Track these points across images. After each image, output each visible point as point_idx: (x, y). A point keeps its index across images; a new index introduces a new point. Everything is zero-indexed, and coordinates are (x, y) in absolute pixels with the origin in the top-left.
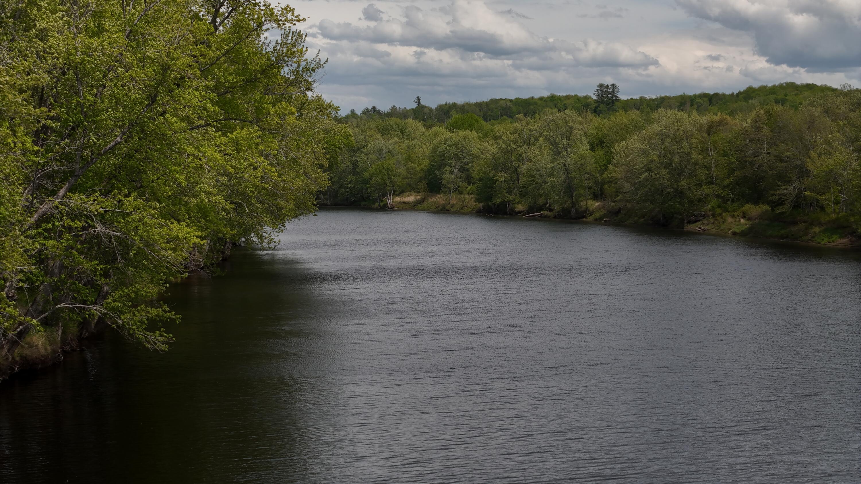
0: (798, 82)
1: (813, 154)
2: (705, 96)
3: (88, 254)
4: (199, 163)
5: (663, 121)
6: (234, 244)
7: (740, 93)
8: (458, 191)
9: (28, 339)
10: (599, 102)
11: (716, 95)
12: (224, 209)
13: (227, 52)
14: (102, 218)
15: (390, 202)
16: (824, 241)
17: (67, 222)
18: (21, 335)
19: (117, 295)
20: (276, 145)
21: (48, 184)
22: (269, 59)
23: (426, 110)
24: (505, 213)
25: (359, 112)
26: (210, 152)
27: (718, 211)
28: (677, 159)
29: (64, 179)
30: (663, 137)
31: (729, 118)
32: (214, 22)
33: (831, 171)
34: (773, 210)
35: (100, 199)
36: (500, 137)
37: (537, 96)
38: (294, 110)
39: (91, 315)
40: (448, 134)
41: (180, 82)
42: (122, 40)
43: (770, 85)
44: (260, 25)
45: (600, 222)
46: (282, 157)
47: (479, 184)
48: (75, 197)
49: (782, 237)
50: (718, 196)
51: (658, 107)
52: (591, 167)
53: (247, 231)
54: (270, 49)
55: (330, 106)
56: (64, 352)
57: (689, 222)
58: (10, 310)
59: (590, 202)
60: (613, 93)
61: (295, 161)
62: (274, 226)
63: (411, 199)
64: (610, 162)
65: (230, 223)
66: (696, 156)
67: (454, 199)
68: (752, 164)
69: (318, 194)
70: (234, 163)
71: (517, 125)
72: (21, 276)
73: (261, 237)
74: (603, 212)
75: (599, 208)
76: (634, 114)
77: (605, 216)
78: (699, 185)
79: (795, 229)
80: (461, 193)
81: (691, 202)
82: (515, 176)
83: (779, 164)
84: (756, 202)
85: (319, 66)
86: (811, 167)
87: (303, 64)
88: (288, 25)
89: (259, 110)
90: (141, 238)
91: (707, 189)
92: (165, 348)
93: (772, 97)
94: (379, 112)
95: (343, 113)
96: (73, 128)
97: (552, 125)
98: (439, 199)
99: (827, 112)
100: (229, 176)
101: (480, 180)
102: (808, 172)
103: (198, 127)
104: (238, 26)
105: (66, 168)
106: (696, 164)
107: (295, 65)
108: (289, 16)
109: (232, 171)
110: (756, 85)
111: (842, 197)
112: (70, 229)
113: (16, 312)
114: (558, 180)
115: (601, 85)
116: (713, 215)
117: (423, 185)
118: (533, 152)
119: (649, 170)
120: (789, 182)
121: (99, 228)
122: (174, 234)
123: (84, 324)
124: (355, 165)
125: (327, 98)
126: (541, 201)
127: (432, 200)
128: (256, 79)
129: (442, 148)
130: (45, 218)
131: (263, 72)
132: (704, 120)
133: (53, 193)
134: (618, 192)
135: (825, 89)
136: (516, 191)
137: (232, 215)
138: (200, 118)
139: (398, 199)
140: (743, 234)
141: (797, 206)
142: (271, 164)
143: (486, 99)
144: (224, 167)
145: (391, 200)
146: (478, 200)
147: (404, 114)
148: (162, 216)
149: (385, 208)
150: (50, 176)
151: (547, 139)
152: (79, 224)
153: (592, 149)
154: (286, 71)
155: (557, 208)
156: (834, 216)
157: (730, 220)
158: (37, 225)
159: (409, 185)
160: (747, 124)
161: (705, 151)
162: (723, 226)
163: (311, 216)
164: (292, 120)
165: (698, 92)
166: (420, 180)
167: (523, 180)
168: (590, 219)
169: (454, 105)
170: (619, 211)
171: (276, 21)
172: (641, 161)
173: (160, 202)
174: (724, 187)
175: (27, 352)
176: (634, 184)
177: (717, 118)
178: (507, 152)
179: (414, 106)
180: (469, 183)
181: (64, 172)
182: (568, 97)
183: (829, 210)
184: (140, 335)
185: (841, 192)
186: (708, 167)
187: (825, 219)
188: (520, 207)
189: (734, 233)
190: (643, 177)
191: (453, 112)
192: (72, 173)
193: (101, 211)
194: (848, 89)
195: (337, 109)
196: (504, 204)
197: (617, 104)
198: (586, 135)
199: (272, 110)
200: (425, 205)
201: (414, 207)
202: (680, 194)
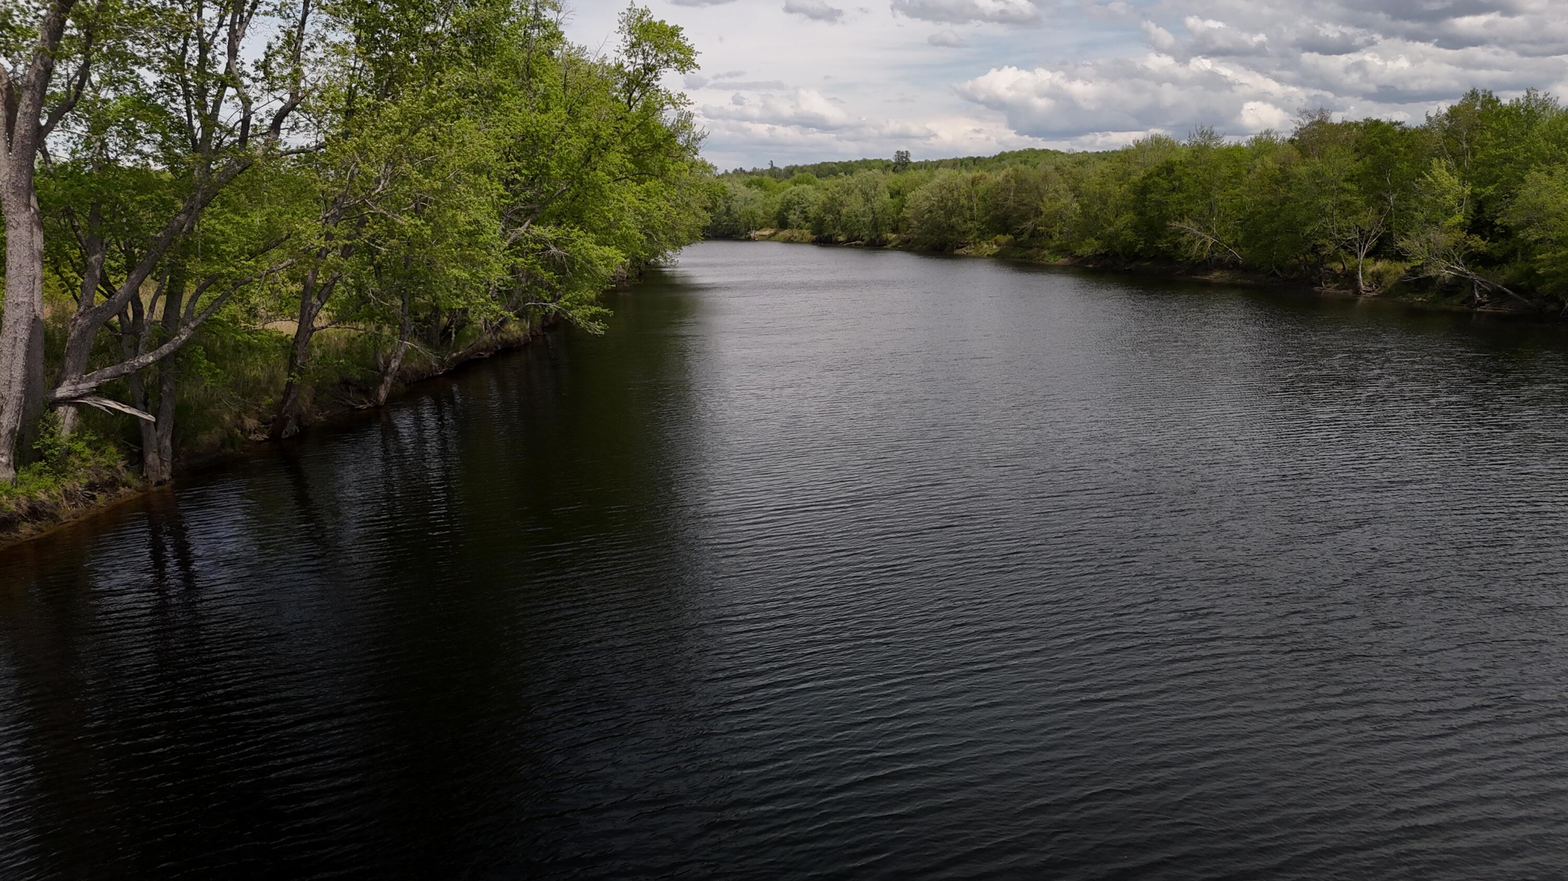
0: (1037, 148)
1: (1045, 199)
2: (971, 158)
3: (545, 267)
4: (621, 205)
5: (941, 177)
6: (646, 263)
7: (995, 156)
8: (799, 227)
9: (507, 327)
10: (897, 164)
11: (979, 158)
12: (639, 239)
13: (639, 126)
14: (556, 243)
15: (752, 235)
16: (1051, 260)
17: (531, 245)
18: (502, 323)
19: (568, 296)
20: (675, 192)
21: (515, 218)
22: (668, 131)
23: (777, 171)
24: (831, 242)
25: (730, 171)
26: (630, 197)
27: (978, 240)
28: (950, 203)
29: (527, 215)
30: (941, 187)
31: (986, 174)
32: (629, 102)
33: (1057, 212)
34: (1016, 239)
35: (553, 230)
36: (827, 189)
37: (853, 160)
38: (687, 167)
39: (550, 310)
40: (793, 187)
41: (606, 148)
42: (565, 116)
43: (1017, 150)
44: (662, 105)
45: (895, 248)
46: (679, 201)
47: (814, 222)
48: (536, 228)
49: (1021, 258)
50: (978, 229)
51: (937, 167)
52: (891, 210)
53: (655, 254)
54: (669, 125)
55: (711, 166)
56: (532, 336)
57: (958, 248)
58: (494, 306)
59: (889, 235)
60: (906, 157)
61: (688, 204)
62: (674, 250)
63: (767, 232)
64: (903, 206)
65: (643, 248)
66: (963, 201)
67: (796, 233)
68: (1002, 206)
69: (705, 228)
70: (646, 205)
71: (840, 181)
72: (501, 283)
73: (665, 258)
74: (898, 241)
75: (895, 239)
76: (923, 172)
77: (899, 244)
78: (965, 221)
79: (1029, 252)
80: (801, 228)
81: (959, 233)
82: (838, 216)
83: (1021, 207)
84: (1004, 234)
85: (703, 136)
86: (1043, 209)
87: (692, 135)
88: (682, 106)
89: (662, 168)
90: (584, 258)
91: (970, 225)
92: (603, 333)
93: (1018, 159)
94: (744, 171)
95: (720, 171)
96: (533, 179)
97: (864, 180)
98: (786, 233)
99: (1057, 169)
100: (643, 216)
101: (815, 219)
102: (1041, 213)
103: (620, 179)
104: (646, 107)
105: (529, 207)
106: (963, 206)
107: (686, 136)
108: (683, 100)
109: (645, 211)
110: (1007, 151)
111: (1065, 230)
112: (533, 250)
113: (497, 308)
114: (868, 219)
115: (898, 152)
116: (974, 243)
117: (775, 223)
118: (851, 200)
119: (930, 211)
120: (1028, 219)
121: (554, 250)
122: (606, 255)
123: (545, 317)
124: (728, 209)
125: (709, 161)
126: (856, 234)
127: (781, 234)
128: (660, 145)
129: (789, 197)
130: (516, 242)
131: (665, 140)
132: (969, 176)
133: (521, 225)
134: (909, 227)
135: (1055, 153)
136: (839, 227)
137: (645, 243)
138: (621, 172)
139: (758, 233)
140: (994, 256)
141: (1032, 235)
142: (671, 206)
143: (818, 162)
144: (639, 208)
145: (753, 234)
146: (813, 234)
147: (762, 173)
148: (597, 243)
149: (749, 239)
150: (517, 213)
151: (861, 190)
152: (539, 247)
153: (892, 197)
154: (680, 140)
155: (867, 239)
156: (1058, 242)
157: (986, 246)
158: (510, 247)
159: (765, 223)
160: (999, 179)
161: (970, 198)
162: (981, 251)
163: (699, 244)
164: (686, 175)
165: (965, 157)
166: (774, 219)
167: (843, 218)
168: (889, 246)
169: (796, 166)
170: (909, 240)
171: (674, 103)
172: (926, 205)
173: (596, 233)
174: (983, 223)
175: (505, 336)
176: (919, 222)
177: (978, 174)
178: (833, 199)
179: (769, 167)
180: (807, 222)
181: (527, 210)
182: (875, 161)
183: (1055, 238)
184: (582, 324)
185: (1064, 226)
186: (971, 209)
187: (1052, 244)
188: (841, 238)
189: (988, 255)
190: (926, 216)
191: (795, 172)
192: (533, 211)
193: (555, 238)
194: (1072, 152)
195: (716, 168)
196: (830, 236)
197: (909, 165)
198: (888, 187)
199: (671, 167)
200: (776, 237)
201: (769, 238)
202: (952, 228)
